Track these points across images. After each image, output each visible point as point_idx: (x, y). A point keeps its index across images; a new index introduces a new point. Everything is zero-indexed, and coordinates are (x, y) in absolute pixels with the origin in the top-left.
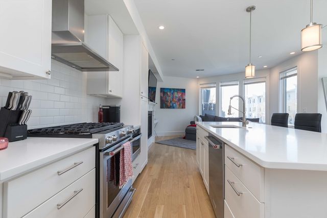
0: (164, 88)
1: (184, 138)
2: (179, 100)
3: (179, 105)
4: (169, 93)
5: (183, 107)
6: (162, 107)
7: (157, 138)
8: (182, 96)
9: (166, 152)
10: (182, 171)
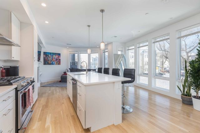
0: (46, 52)
1: (60, 82)
2: (57, 60)
3: (57, 63)
4: (50, 56)
5: (59, 64)
6: (45, 64)
7: (41, 84)
8: (58, 57)
9: (49, 91)
10: (59, 98)
